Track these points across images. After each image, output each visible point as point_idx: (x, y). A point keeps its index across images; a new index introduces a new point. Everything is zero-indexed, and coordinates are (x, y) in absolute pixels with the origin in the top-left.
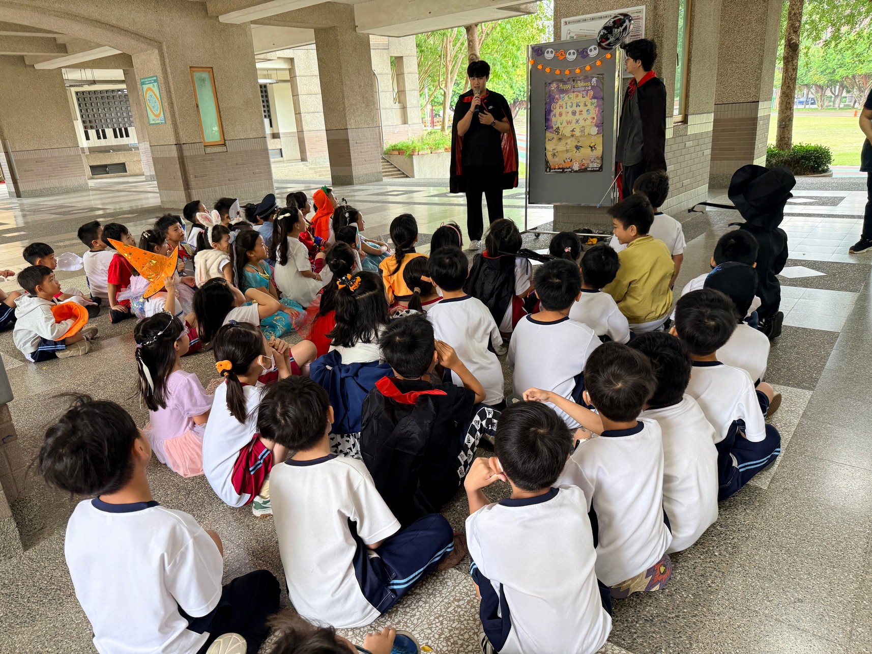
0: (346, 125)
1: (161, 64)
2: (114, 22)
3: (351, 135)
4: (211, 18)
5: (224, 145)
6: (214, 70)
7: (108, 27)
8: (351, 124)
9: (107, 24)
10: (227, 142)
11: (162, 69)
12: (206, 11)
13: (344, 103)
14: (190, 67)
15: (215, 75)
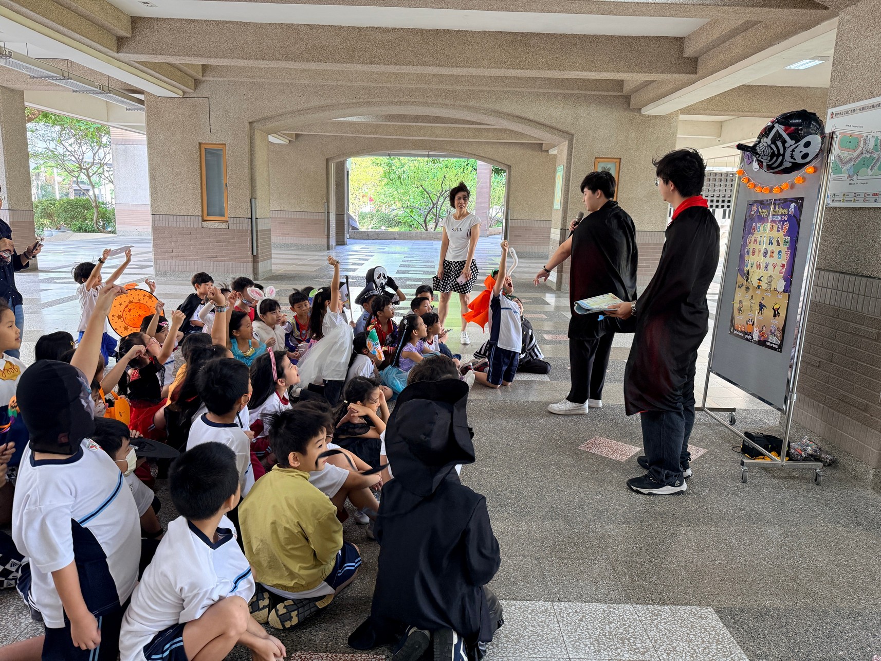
1: (568, 155)
2: (531, 118)
4: (633, 110)
6: (622, 161)
7: (527, 121)
9: (526, 119)
11: (567, 159)
12: (629, 104)
14: (596, 158)
15: (621, 165)
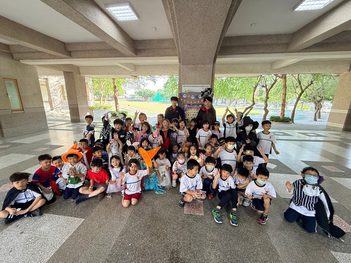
0: (77, 103)
3: (79, 106)
4: (15, 60)
5: (23, 110)
6: (18, 81)
8: (79, 103)
10: (24, 109)
12: (13, 57)
13: (76, 96)
14: (3, 78)
15: (18, 83)
